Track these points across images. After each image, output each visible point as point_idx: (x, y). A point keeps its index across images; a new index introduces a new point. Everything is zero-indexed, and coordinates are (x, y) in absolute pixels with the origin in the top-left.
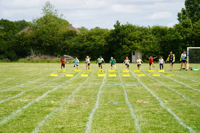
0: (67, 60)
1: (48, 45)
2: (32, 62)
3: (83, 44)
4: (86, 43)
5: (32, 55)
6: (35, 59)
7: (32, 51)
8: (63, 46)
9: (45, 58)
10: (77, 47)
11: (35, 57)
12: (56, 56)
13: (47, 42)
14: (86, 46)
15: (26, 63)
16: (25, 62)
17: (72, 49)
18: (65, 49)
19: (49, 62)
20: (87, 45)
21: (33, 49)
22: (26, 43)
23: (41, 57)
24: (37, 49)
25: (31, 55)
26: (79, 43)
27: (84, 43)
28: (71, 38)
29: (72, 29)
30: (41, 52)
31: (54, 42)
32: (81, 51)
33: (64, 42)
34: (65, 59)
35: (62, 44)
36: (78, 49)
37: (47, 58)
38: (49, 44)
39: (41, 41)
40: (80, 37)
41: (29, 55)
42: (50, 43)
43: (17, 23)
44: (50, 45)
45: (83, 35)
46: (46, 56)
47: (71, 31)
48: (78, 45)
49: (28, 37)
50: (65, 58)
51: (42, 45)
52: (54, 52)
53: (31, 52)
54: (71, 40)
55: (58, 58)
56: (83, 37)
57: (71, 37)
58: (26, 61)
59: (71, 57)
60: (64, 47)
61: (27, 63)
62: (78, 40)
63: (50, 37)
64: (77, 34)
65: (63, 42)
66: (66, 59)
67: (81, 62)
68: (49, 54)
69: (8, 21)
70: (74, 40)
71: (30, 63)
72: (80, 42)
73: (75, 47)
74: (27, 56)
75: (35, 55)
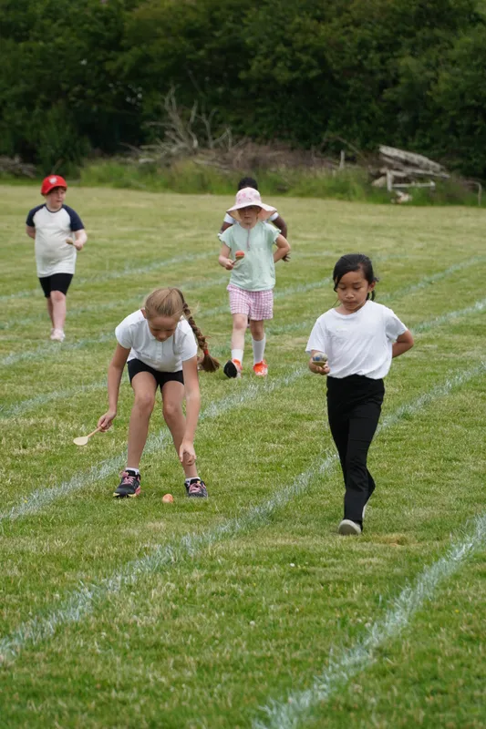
0: (397, 180)
1: (285, 74)
2: (170, 186)
5: (174, 142)
6: (187, 166)
7: (174, 116)
8: (382, 86)
11: (193, 154)
12: (333, 150)
13: (279, 58)
16: (127, 186)
18: (394, 108)
19: (281, 190)
22: (146, 59)
23: (233, 153)
25: (163, 137)
30: (234, 123)
31: (322, 62)
33: (391, 63)
34: (385, 175)
35: (380, 77)
36: (476, 111)
37: (273, 161)
38: (292, 69)
39: (238, 53)
41: (155, 141)
44: (297, 79)
46: (266, 152)
50: (391, 167)
51: (243, 75)
52: (325, 128)
53: (170, 121)
54: (433, 52)
55: (341, 165)
57: (439, 32)
58: (133, 182)
59: (426, 160)
60: (388, 94)
61: (138, 189)
63: (299, 30)
65: (383, 60)
66: (391, 174)
70: (453, 54)
71: (155, 190)
73: (462, 96)
74: (138, 146)
75: (190, 137)
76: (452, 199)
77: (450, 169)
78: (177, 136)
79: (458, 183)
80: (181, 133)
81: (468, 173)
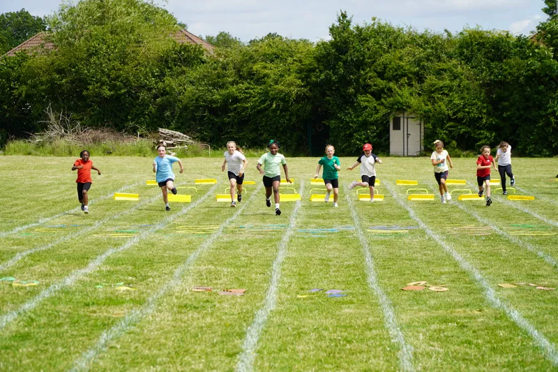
1: (107, 92)
2: (53, 152)
3: (223, 92)
4: (233, 89)
5: (52, 130)
6: (62, 143)
7: (52, 116)
8: (156, 97)
9: (94, 140)
10: (204, 101)
11: (62, 136)
12: (133, 131)
13: (103, 84)
14: (236, 100)
15: (30, 156)
16: (30, 154)
17: (185, 108)
18: (162, 108)
19: (108, 152)
20: (236, 94)
21: (56, 109)
23: (83, 135)
24: (70, 109)
25: (47, 129)
26: (211, 88)
27: (227, 88)
28: (183, 72)
29: (189, 40)
30: (81, 120)
31: (126, 84)
32: (217, 116)
33: (161, 85)
35: (154, 92)
36: (206, 107)
37: (104, 138)
38: (110, 90)
39: (82, 82)
40: (215, 69)
41: (42, 130)
42: (113, 87)
44: (113, 95)
45: (225, 61)
46: (98, 133)
47: (185, 49)
48: (209, 97)
49: (39, 68)
50: (165, 139)
51: (85, 93)
52: (127, 120)
53: (50, 120)
54: (182, 78)
55: (139, 139)
56: (224, 67)
57: (184, 68)
58: (33, 151)
59: (182, 134)
60: (158, 100)
61: (36, 155)
62: (205, 76)
63: (113, 69)
64: (204, 58)
65: (156, 83)
67: (218, 152)
68: (108, 126)
71: (45, 155)
72: (215, 85)
73: (197, 100)
74: (33, 133)
75: (60, 128)
76: (196, 154)
77: (194, 139)
78: (54, 127)
79: (198, 145)
80: (56, 126)
81: (203, 140)
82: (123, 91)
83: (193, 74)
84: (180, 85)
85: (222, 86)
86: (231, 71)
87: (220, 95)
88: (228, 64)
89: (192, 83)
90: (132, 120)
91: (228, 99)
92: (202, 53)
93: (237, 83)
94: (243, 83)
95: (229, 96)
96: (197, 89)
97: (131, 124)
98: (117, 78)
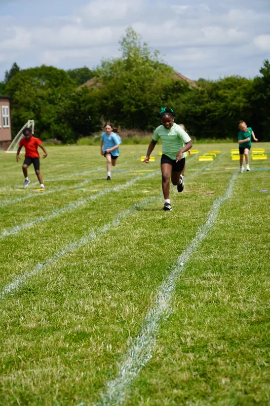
1: (133, 109)
3: (202, 107)
4: (208, 105)
9: (129, 136)
10: (191, 113)
13: (132, 104)
14: (209, 111)
16: (91, 145)
19: (137, 143)
20: (210, 108)
21: (106, 119)
22: (91, 108)
23: (122, 133)
25: (101, 130)
26: (194, 105)
27: (204, 105)
28: (178, 97)
30: (121, 125)
31: (145, 104)
32: (198, 121)
33: (166, 104)
36: (192, 116)
37: (134, 135)
38: (135, 108)
39: (119, 104)
40: (197, 94)
41: (98, 131)
42: (137, 106)
43: (73, 74)
44: (137, 111)
45: (202, 90)
46: (131, 132)
47: (177, 83)
48: (193, 110)
49: (95, 97)
51: (122, 110)
52: (147, 124)
53: (102, 124)
54: (178, 100)
56: (202, 92)
57: (179, 94)
58: (93, 143)
61: (95, 145)
62: (191, 98)
63: (137, 95)
64: (190, 87)
65: (163, 103)
67: (200, 141)
68: (137, 127)
69: (55, 69)
70: (183, 100)
72: (197, 103)
73: (187, 111)
74: (94, 133)
82: (142, 108)
83: (184, 97)
84: (177, 104)
85: (201, 104)
86: (206, 95)
87: (201, 109)
88: (204, 91)
89: (184, 102)
90: (150, 124)
91: (205, 111)
92: (188, 85)
93: (210, 102)
94: (213, 102)
95: (206, 109)
96: (187, 105)
97: (150, 126)
98: (139, 100)
